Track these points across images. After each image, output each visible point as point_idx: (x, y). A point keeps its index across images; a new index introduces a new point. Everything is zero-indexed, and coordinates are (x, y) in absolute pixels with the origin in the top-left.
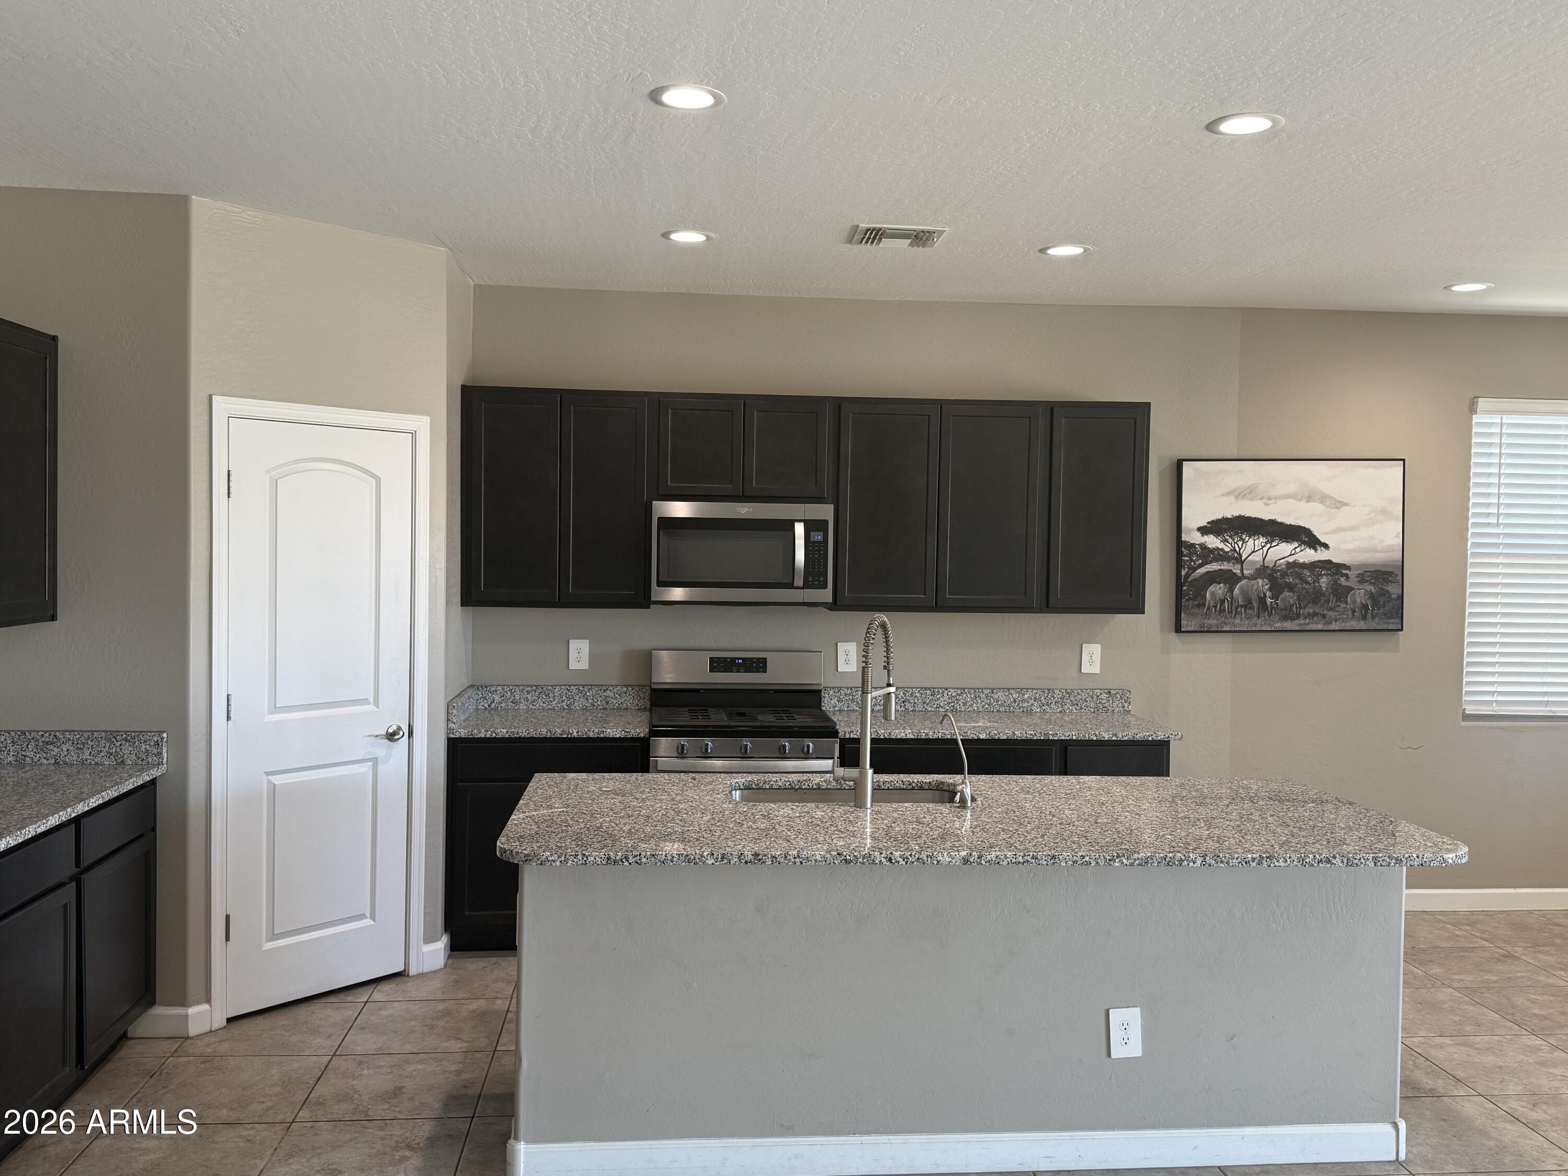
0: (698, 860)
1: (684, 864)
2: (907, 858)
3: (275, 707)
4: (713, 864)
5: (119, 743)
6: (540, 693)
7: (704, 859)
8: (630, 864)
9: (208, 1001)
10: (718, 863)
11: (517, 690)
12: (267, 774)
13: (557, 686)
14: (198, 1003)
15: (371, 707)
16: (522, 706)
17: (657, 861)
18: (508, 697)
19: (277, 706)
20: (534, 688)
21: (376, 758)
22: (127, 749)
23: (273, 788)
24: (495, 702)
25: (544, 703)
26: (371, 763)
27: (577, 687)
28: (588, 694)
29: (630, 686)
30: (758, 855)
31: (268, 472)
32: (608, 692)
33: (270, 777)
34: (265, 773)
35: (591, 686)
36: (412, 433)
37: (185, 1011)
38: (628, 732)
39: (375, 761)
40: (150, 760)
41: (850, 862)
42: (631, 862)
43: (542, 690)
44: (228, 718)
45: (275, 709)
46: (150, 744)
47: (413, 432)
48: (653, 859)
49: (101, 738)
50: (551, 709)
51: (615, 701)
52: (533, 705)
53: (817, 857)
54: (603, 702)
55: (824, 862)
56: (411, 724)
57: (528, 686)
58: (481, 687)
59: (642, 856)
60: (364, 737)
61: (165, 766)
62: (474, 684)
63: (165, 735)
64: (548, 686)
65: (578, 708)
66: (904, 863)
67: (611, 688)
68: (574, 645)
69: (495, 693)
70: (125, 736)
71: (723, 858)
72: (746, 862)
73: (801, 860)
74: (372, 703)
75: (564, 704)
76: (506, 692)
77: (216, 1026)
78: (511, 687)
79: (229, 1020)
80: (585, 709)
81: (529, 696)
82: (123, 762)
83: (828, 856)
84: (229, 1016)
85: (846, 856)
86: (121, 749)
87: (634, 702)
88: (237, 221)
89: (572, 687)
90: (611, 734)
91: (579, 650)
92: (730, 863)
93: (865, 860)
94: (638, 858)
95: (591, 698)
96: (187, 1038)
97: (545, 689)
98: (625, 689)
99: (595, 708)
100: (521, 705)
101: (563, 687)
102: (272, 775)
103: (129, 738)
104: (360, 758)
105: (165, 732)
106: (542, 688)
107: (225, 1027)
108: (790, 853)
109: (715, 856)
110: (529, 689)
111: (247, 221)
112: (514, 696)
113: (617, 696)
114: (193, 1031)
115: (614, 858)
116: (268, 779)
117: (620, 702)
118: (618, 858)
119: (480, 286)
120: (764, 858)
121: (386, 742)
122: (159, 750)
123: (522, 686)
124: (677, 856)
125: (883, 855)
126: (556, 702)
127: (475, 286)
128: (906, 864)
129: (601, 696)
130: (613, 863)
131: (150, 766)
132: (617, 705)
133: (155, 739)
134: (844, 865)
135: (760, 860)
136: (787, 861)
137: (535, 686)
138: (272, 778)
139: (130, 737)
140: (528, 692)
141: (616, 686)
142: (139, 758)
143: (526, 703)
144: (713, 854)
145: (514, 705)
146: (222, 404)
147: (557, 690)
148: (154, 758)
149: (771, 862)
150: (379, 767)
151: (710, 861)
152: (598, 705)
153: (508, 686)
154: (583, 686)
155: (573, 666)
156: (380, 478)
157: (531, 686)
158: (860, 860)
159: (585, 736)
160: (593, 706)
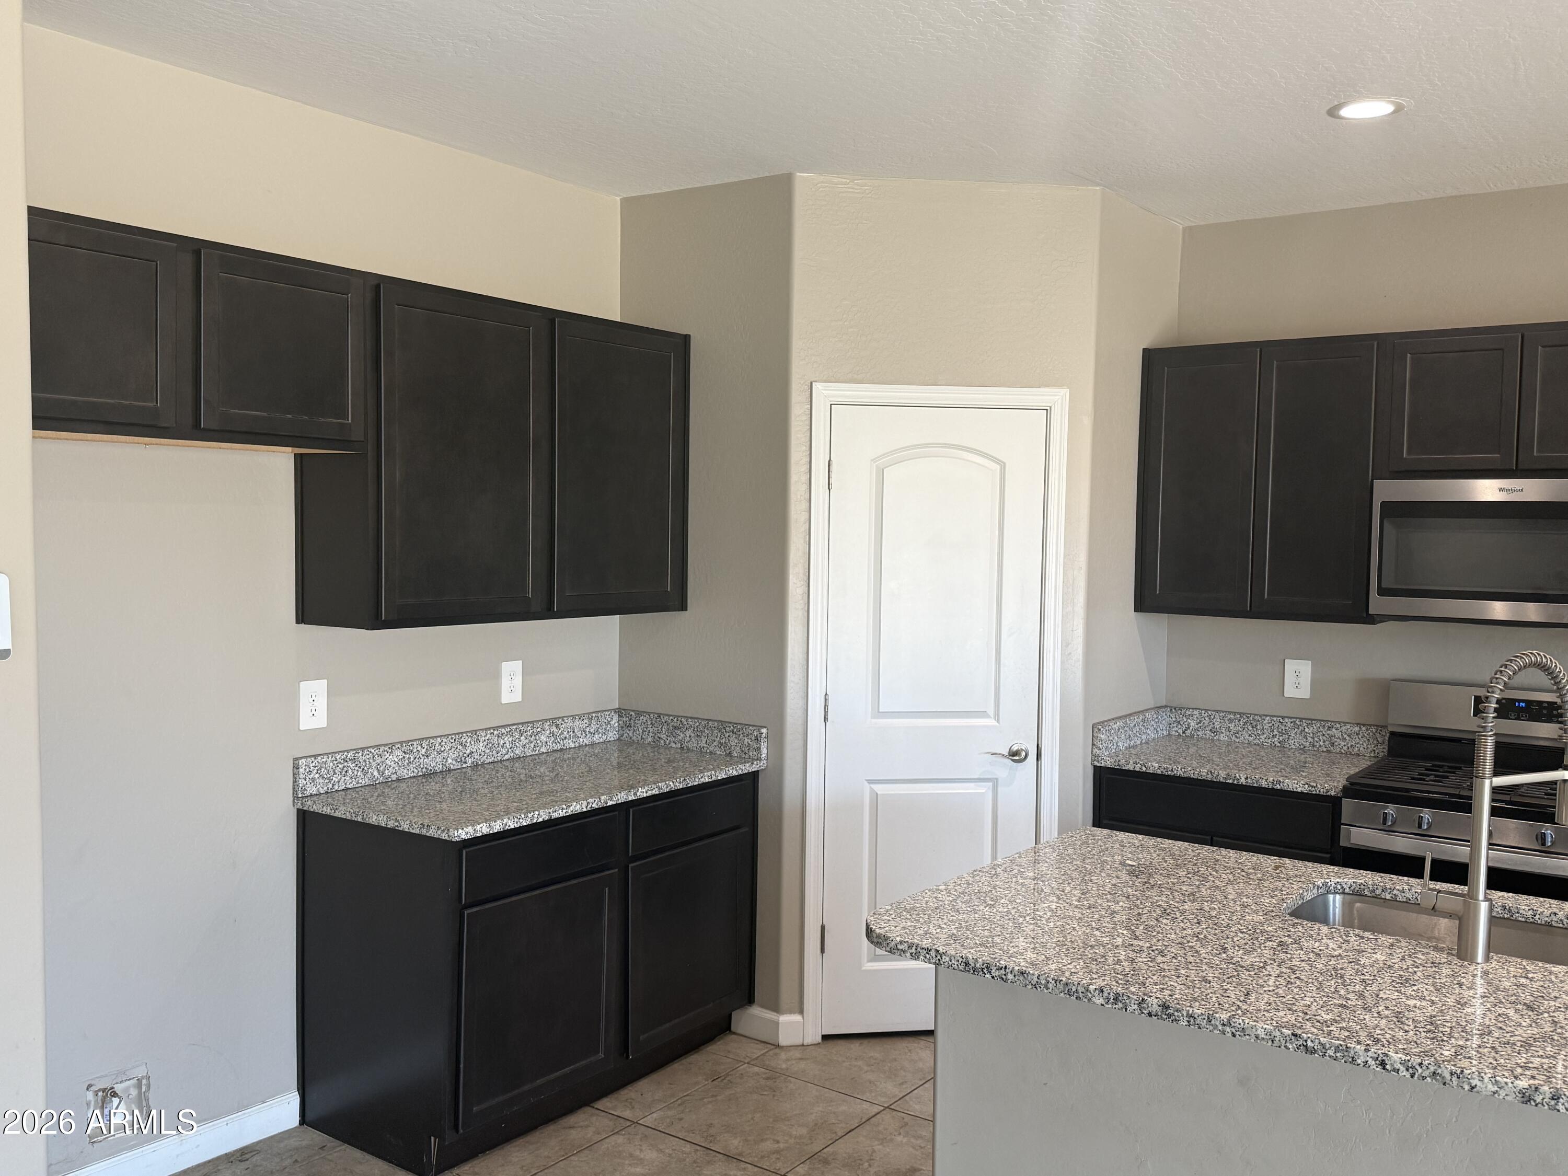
0: (1081, 995)
1: (1062, 994)
2: (1413, 1067)
3: (879, 712)
4: (1102, 1005)
5: (728, 734)
6: (1245, 723)
7: (1090, 996)
8: (993, 977)
9: (801, 1012)
10: (1110, 1006)
11: (1217, 716)
12: (870, 782)
13: (1267, 716)
14: (791, 1012)
15: (991, 722)
16: (1223, 737)
17: (1028, 983)
18: (1206, 724)
19: (880, 711)
20: (1238, 716)
21: (997, 779)
22: (734, 741)
23: (875, 797)
24: (1191, 728)
25: (1250, 736)
26: (991, 784)
27: (1292, 720)
28: (1307, 730)
29: (1364, 725)
30: (1168, 1008)
31: (874, 460)
32: (1334, 730)
33: (873, 786)
34: (867, 780)
35: (1312, 720)
36: (1047, 410)
37: (776, 1018)
38: (1312, 787)
39: (995, 782)
40: (751, 754)
41: (1313, 1051)
42: (994, 975)
43: (1249, 719)
44: (826, 719)
45: (878, 713)
46: (751, 739)
47: (1048, 408)
48: (1021, 978)
49: (715, 727)
50: (1258, 745)
51: (1343, 744)
52: (1236, 737)
53: (1259, 1032)
54: (1327, 743)
55: (1270, 1042)
56: (1040, 745)
57: (1230, 713)
58: (1175, 709)
59: (1007, 970)
60: (979, 754)
61: (765, 762)
62: (1169, 704)
63: (764, 731)
64: (1257, 715)
65: (1293, 746)
66: (1408, 1076)
67: (1338, 726)
68: (1291, 666)
69: (1191, 718)
70: (732, 728)
71: (1116, 999)
72: (1150, 1015)
73: (1233, 1030)
74: (993, 717)
75: (1276, 739)
76: (1204, 717)
77: (809, 1040)
78: (1209, 712)
79: (825, 1038)
80: (1303, 750)
81: (1232, 726)
82: (730, 753)
83: (1277, 1034)
84: (825, 1033)
85: (1306, 1041)
86: (729, 740)
87: (1369, 746)
88: (843, 192)
89: (1286, 720)
90: (1290, 787)
91: (1297, 673)
92: (1126, 1010)
93: (1338, 1055)
94: (1003, 972)
95: (1311, 735)
96: (777, 1046)
97: (1251, 718)
98: (1357, 729)
99: (1316, 749)
100: (1222, 735)
101: (1275, 719)
102: (875, 783)
103: (735, 730)
104: (976, 777)
105: (765, 727)
106: (1248, 717)
107: (819, 1044)
108: (1217, 1015)
109: (1106, 994)
110: (1232, 716)
111: (856, 191)
112: (1214, 724)
113: (1345, 736)
114: (784, 1041)
115: (973, 965)
116: (871, 787)
117: (1349, 745)
118: (978, 966)
119: (1190, 228)
120: (1176, 1014)
121: (1008, 762)
122: (758, 745)
123: (1223, 712)
124: (1053, 982)
125: (1370, 1054)
126: (1265, 736)
127: (1184, 229)
128: (1412, 1077)
129: (1324, 735)
130: (972, 971)
131: (752, 761)
132: (1345, 748)
133: (755, 733)
134: (1301, 1054)
135: (1170, 1016)
136: (1211, 1028)
137: (1240, 714)
138: (875, 787)
139: (738, 728)
140: (1231, 721)
141: (1345, 723)
142: (742, 751)
143: (1228, 733)
144: (1102, 991)
145: (1213, 735)
146: (824, 392)
147: (1266, 721)
148: (755, 753)
149: (1187, 1023)
150: (999, 789)
151: (1099, 1001)
152: (1320, 746)
153: (1206, 710)
154: (1301, 719)
155: (1290, 692)
156: (1005, 464)
157: (1235, 713)
158: (1331, 1052)
159: (1255, 785)
160: (1314, 746)
